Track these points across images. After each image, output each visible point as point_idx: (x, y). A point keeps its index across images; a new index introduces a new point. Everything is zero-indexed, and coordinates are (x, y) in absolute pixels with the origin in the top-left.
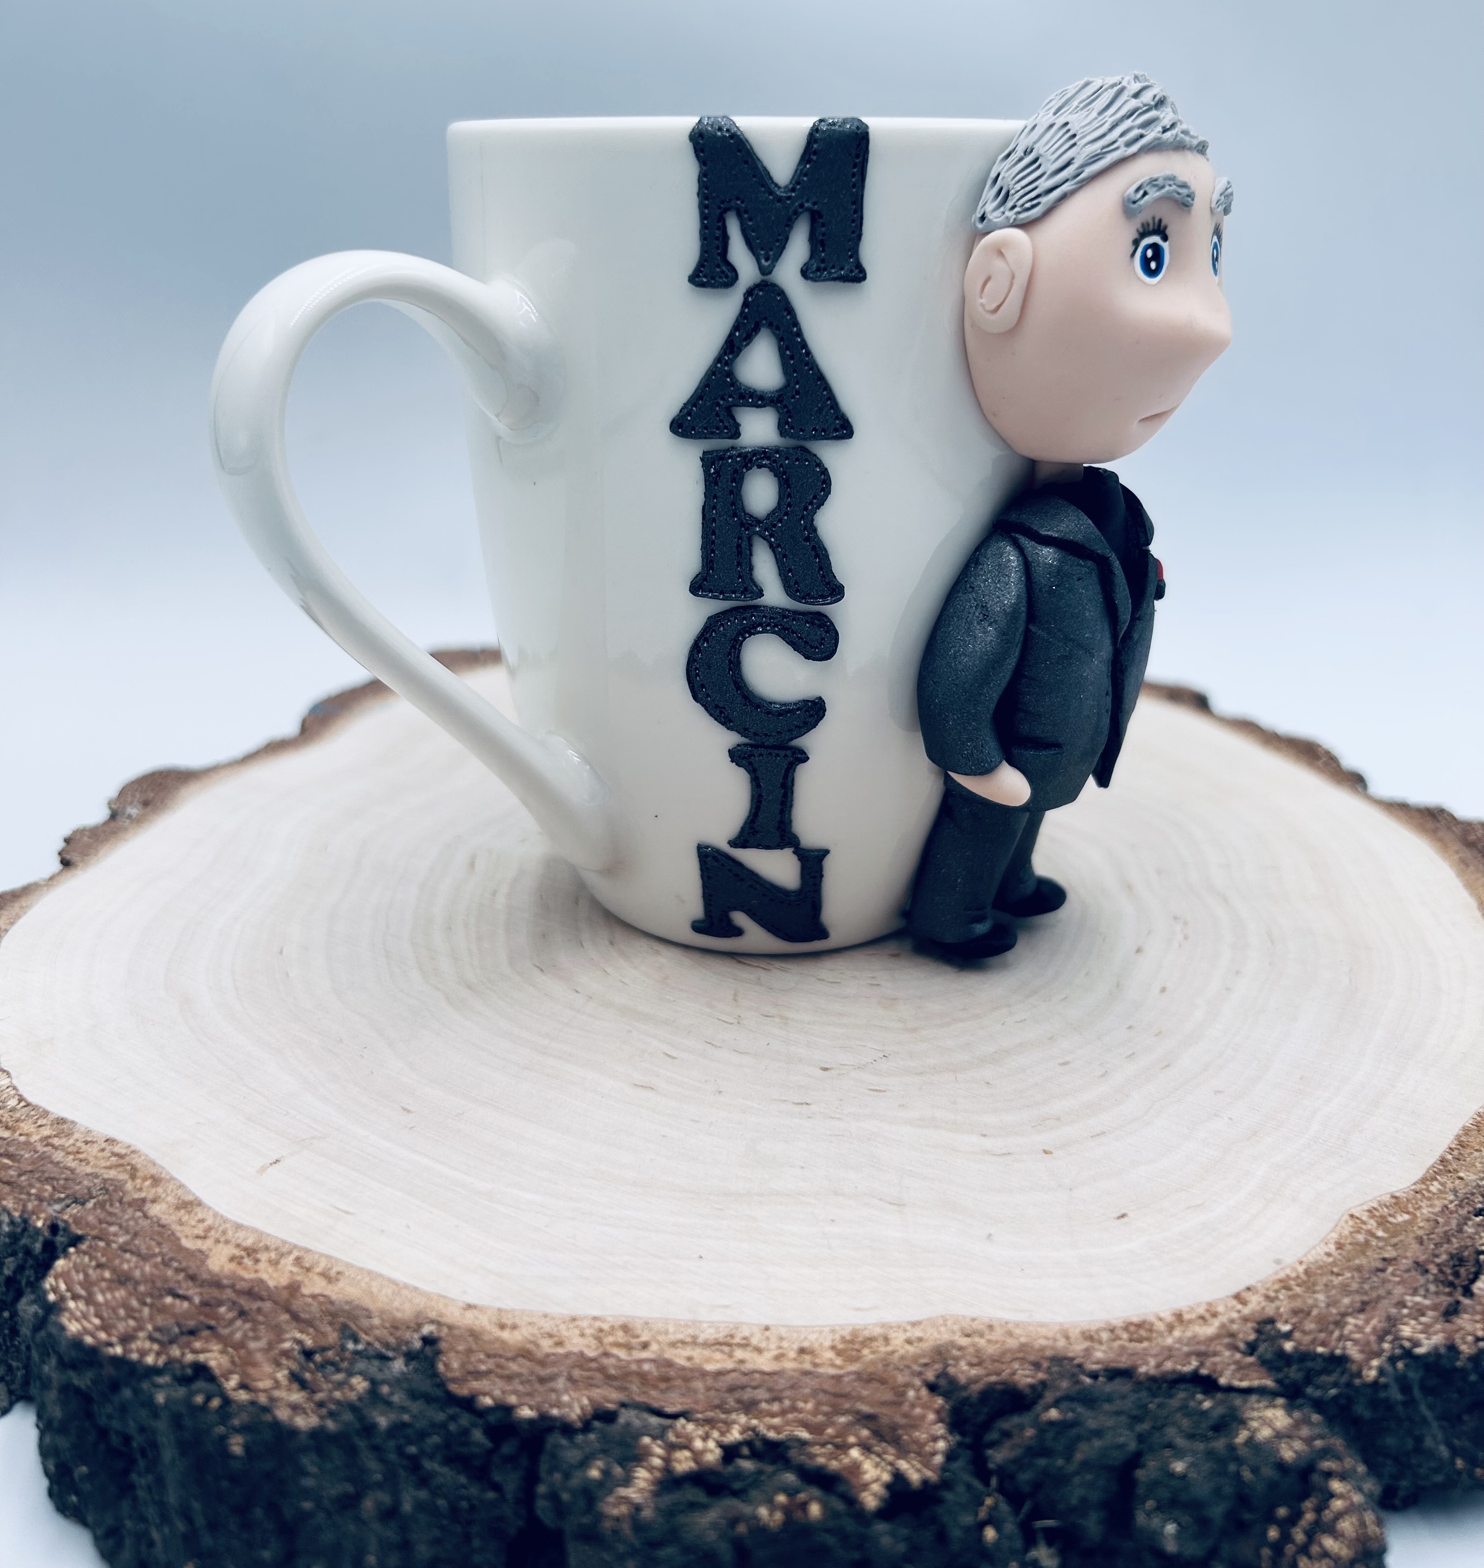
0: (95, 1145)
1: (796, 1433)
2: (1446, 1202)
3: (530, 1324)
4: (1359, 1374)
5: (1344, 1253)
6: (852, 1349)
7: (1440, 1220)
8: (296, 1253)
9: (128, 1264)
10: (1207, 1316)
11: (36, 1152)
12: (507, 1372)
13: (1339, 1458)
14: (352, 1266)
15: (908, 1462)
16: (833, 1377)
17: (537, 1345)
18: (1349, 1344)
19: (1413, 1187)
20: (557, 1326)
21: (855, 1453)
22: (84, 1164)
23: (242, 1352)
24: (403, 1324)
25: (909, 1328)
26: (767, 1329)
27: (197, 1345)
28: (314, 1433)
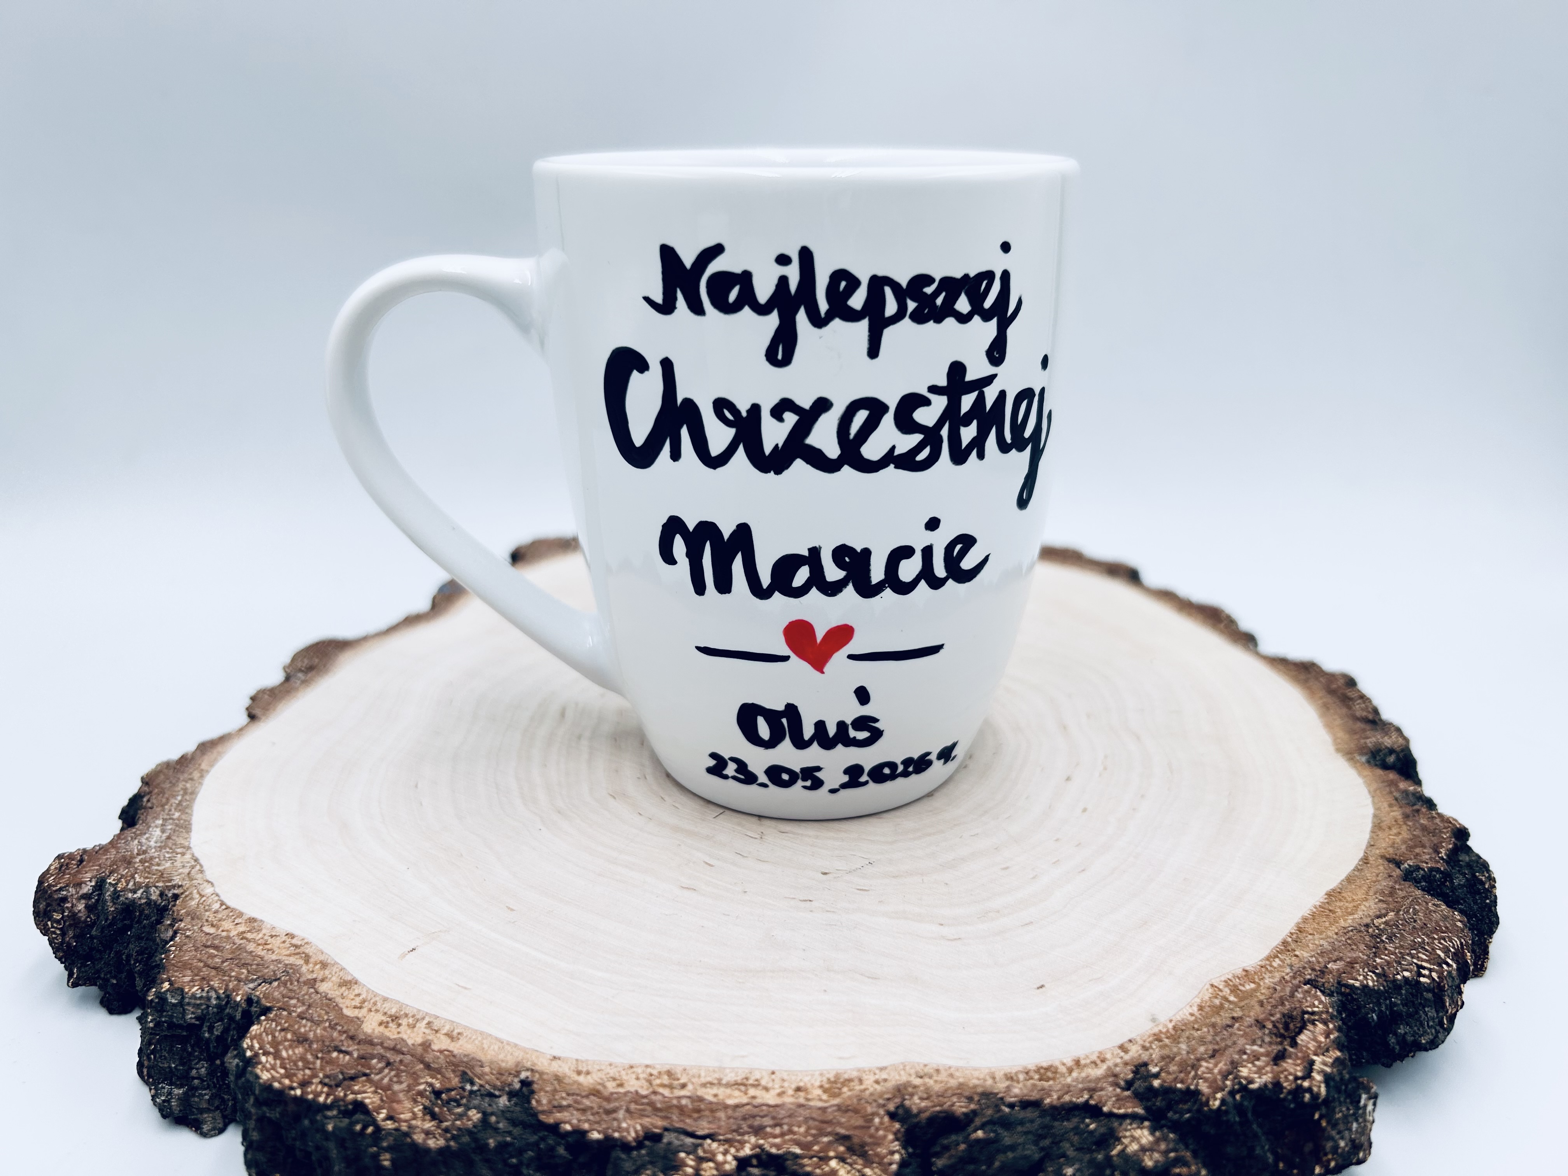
0: (278, 938)
1: (791, 1150)
2: (1284, 974)
3: (599, 1070)
4: (1207, 1103)
5: (1203, 1014)
6: (835, 1088)
7: (1278, 988)
8: (427, 1019)
9: (305, 1027)
10: (1098, 1062)
11: (234, 944)
12: (582, 1107)
13: (1186, 1165)
14: (469, 1028)
16: (820, 1109)
17: (605, 1087)
18: (1201, 1081)
19: (1259, 963)
20: (619, 1072)
21: (833, 1163)
22: (270, 952)
23: (389, 1092)
24: (506, 1071)
25: (877, 1072)
26: (773, 1073)
27: (356, 1088)
28: (441, 1151)
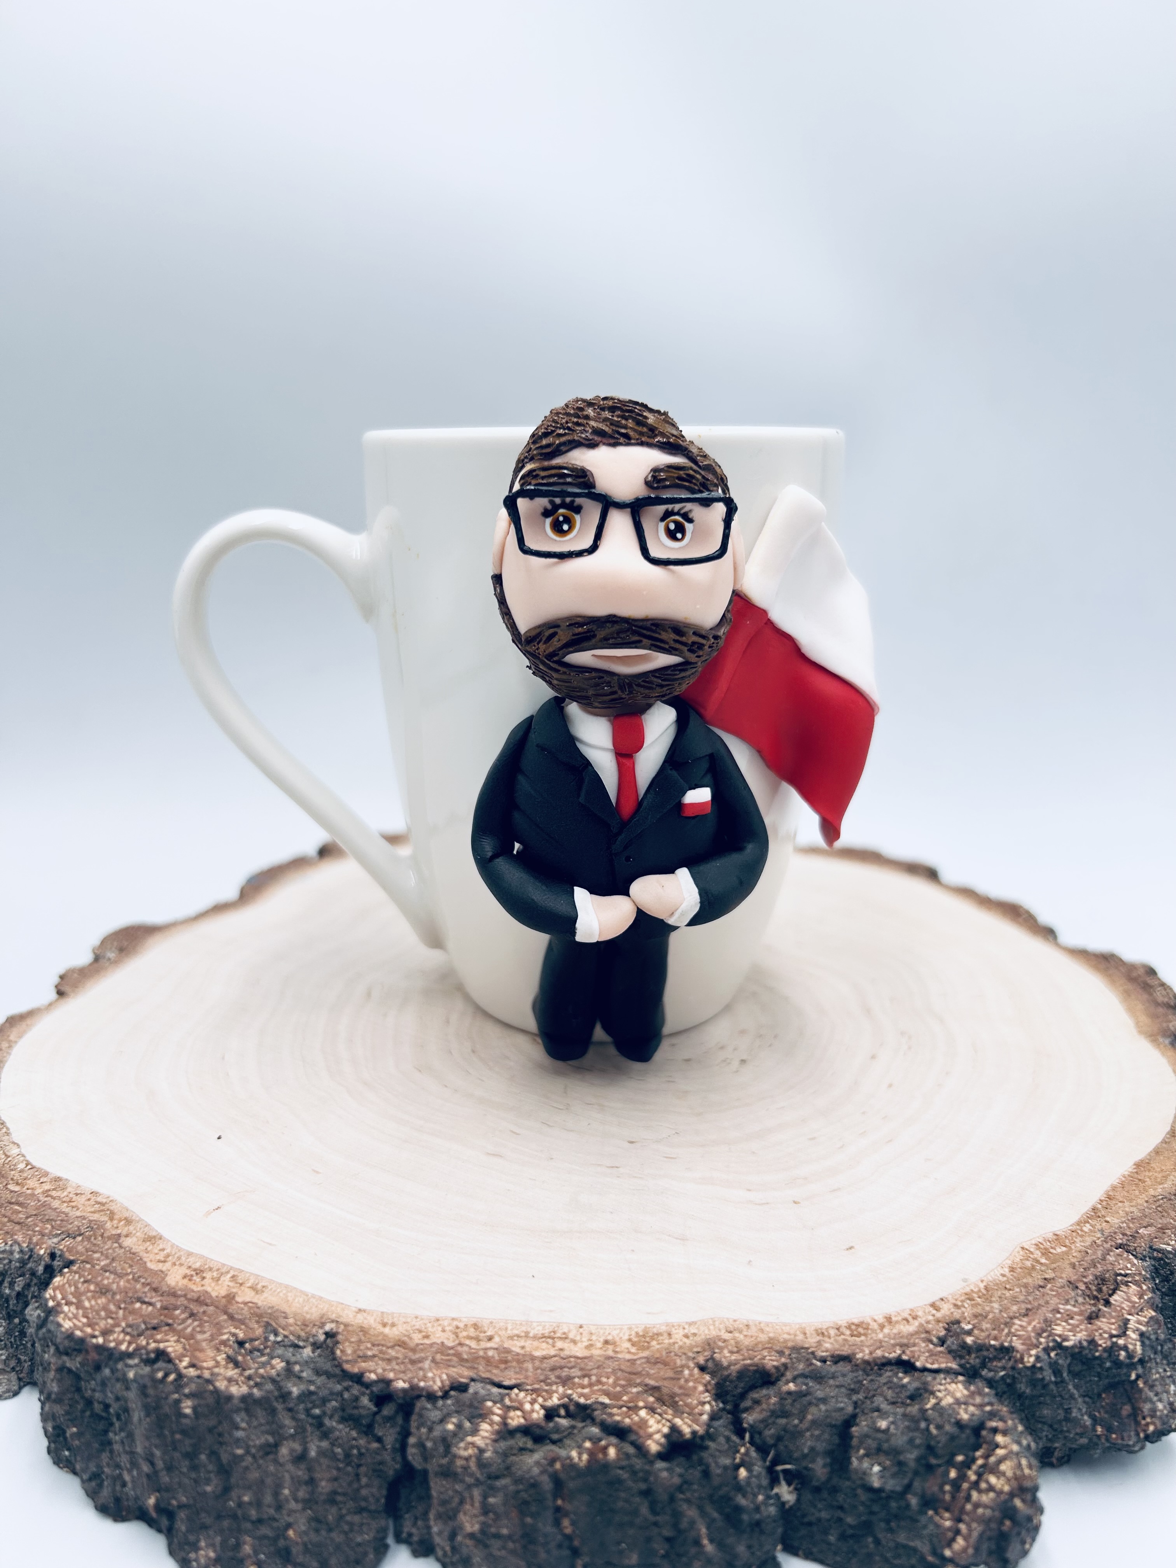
0: (83, 1196)
1: (599, 1400)
2: (1095, 1239)
3: (405, 1323)
4: (1021, 1360)
5: (1015, 1274)
6: (644, 1342)
7: (1089, 1251)
8: (232, 1273)
9: (108, 1279)
10: (910, 1319)
11: (39, 1201)
12: (387, 1357)
13: (1002, 1419)
14: (274, 1282)
15: (682, 1420)
16: (629, 1361)
17: (411, 1339)
18: (1015, 1338)
19: (1070, 1228)
20: (425, 1324)
21: (643, 1413)
22: (75, 1209)
23: (192, 1341)
24: (311, 1322)
25: (686, 1327)
26: (581, 1327)
27: (159, 1337)
28: (244, 1399)
